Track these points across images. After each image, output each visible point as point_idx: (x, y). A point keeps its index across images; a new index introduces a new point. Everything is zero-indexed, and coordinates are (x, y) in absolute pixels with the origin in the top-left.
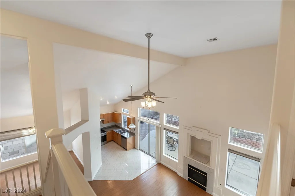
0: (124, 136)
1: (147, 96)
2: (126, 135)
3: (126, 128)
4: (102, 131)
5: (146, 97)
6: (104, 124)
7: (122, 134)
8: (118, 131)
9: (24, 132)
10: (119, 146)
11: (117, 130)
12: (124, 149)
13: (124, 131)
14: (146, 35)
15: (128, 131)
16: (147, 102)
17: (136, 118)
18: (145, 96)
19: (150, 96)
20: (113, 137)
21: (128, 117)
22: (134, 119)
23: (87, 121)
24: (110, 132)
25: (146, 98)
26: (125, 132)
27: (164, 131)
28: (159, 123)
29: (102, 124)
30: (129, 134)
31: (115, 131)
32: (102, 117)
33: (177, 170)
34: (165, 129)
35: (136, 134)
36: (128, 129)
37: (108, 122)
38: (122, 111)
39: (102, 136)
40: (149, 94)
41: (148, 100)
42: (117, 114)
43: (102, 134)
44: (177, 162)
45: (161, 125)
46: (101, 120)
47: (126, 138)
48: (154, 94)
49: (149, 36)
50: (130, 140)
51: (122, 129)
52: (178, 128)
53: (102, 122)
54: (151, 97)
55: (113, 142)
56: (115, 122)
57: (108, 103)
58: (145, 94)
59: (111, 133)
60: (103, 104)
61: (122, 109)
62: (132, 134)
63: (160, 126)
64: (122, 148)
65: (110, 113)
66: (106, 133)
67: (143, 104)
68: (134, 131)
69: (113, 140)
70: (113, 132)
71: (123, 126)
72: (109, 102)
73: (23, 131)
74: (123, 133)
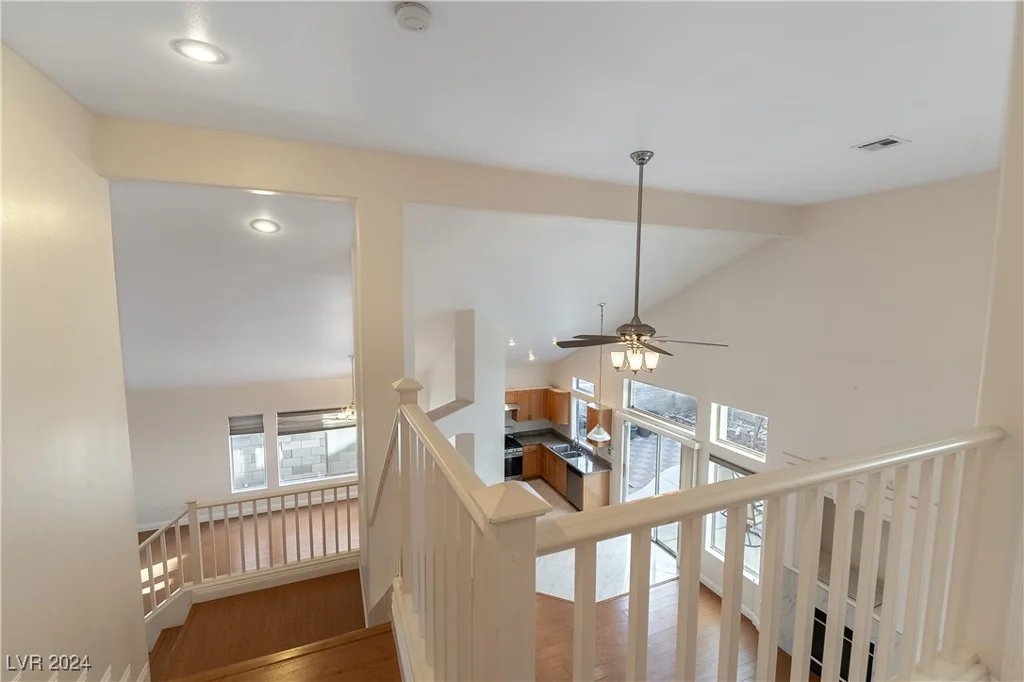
0: (574, 465)
1: (631, 336)
2: (582, 464)
3: (583, 443)
4: (510, 442)
5: (628, 337)
6: (515, 420)
7: (571, 461)
8: (559, 450)
9: (327, 419)
10: (558, 497)
11: (556, 447)
12: (572, 508)
13: (578, 450)
14: (632, 156)
15: (589, 454)
16: (629, 352)
17: (617, 414)
18: (624, 335)
19: (639, 336)
20: (542, 467)
21: (592, 405)
22: (609, 413)
23: (468, 402)
24: (534, 447)
25: (626, 340)
26: (579, 455)
27: (712, 465)
28: (693, 434)
29: (512, 423)
30: (591, 463)
31: (548, 447)
32: (512, 400)
33: (753, 613)
34: (713, 458)
35: (612, 466)
36: (590, 448)
37: (530, 418)
38: (574, 387)
39: (510, 456)
40: (636, 329)
41: (632, 347)
42: (558, 394)
43: (510, 450)
44: (757, 582)
45: (698, 442)
46: (507, 408)
47: (580, 474)
48: (652, 331)
49: (641, 158)
50: (592, 484)
51: (571, 446)
52: (763, 461)
53: (513, 415)
54: (643, 338)
55: (539, 481)
56: (550, 419)
57: (532, 358)
58: (623, 330)
59: (535, 452)
60: (516, 361)
61: (574, 380)
62: (601, 463)
63: (697, 446)
64: (568, 505)
65: (537, 391)
66: (520, 449)
67: (617, 359)
68: (610, 453)
69: (540, 477)
70: (543, 449)
71: (574, 435)
72: (534, 355)
73: (325, 416)
74: (573, 456)
